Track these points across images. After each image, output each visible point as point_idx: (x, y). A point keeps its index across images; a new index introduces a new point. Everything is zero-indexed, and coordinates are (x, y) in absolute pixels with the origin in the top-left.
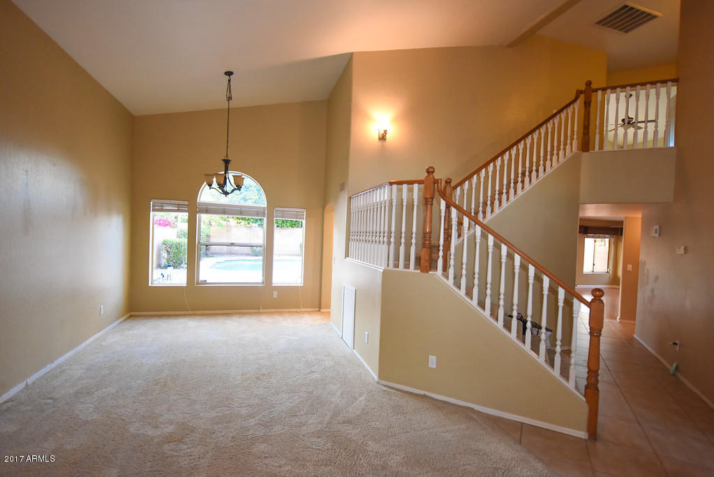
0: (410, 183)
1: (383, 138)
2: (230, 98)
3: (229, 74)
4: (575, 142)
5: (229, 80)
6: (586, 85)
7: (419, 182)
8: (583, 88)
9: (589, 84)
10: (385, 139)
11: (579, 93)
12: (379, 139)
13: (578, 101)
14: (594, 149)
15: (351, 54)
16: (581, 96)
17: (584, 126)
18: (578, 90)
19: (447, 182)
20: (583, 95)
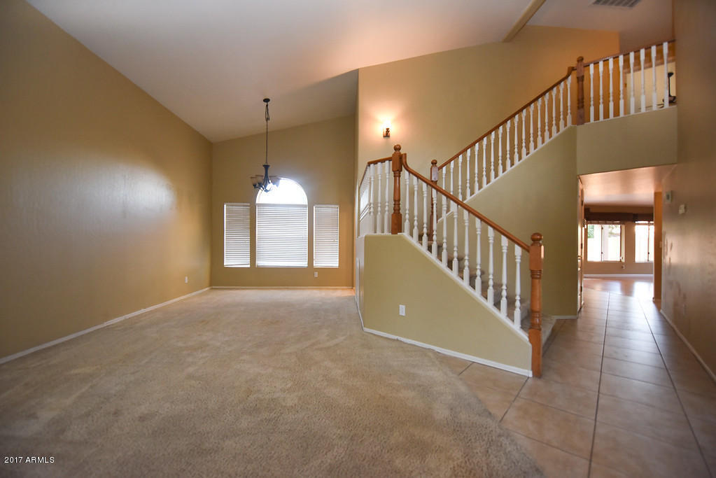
0: (383, 161)
1: (387, 135)
2: (267, 119)
3: (267, 100)
4: (569, 117)
5: (267, 106)
6: (578, 61)
7: (389, 159)
8: (574, 64)
9: (580, 60)
10: (389, 136)
11: (571, 70)
12: (384, 136)
13: (570, 78)
14: (589, 121)
15: (357, 71)
16: (573, 72)
17: (578, 100)
18: (569, 68)
19: (432, 163)
20: (575, 72)
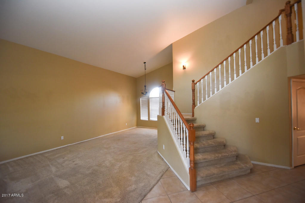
2: (145, 69)
4: (281, 41)
5: (145, 65)
6: (287, 4)
11: (281, 12)
13: (280, 17)
14: (296, 41)
15: (172, 44)
16: (283, 12)
17: (288, 29)
18: (280, 10)
19: (192, 81)
20: (284, 12)
